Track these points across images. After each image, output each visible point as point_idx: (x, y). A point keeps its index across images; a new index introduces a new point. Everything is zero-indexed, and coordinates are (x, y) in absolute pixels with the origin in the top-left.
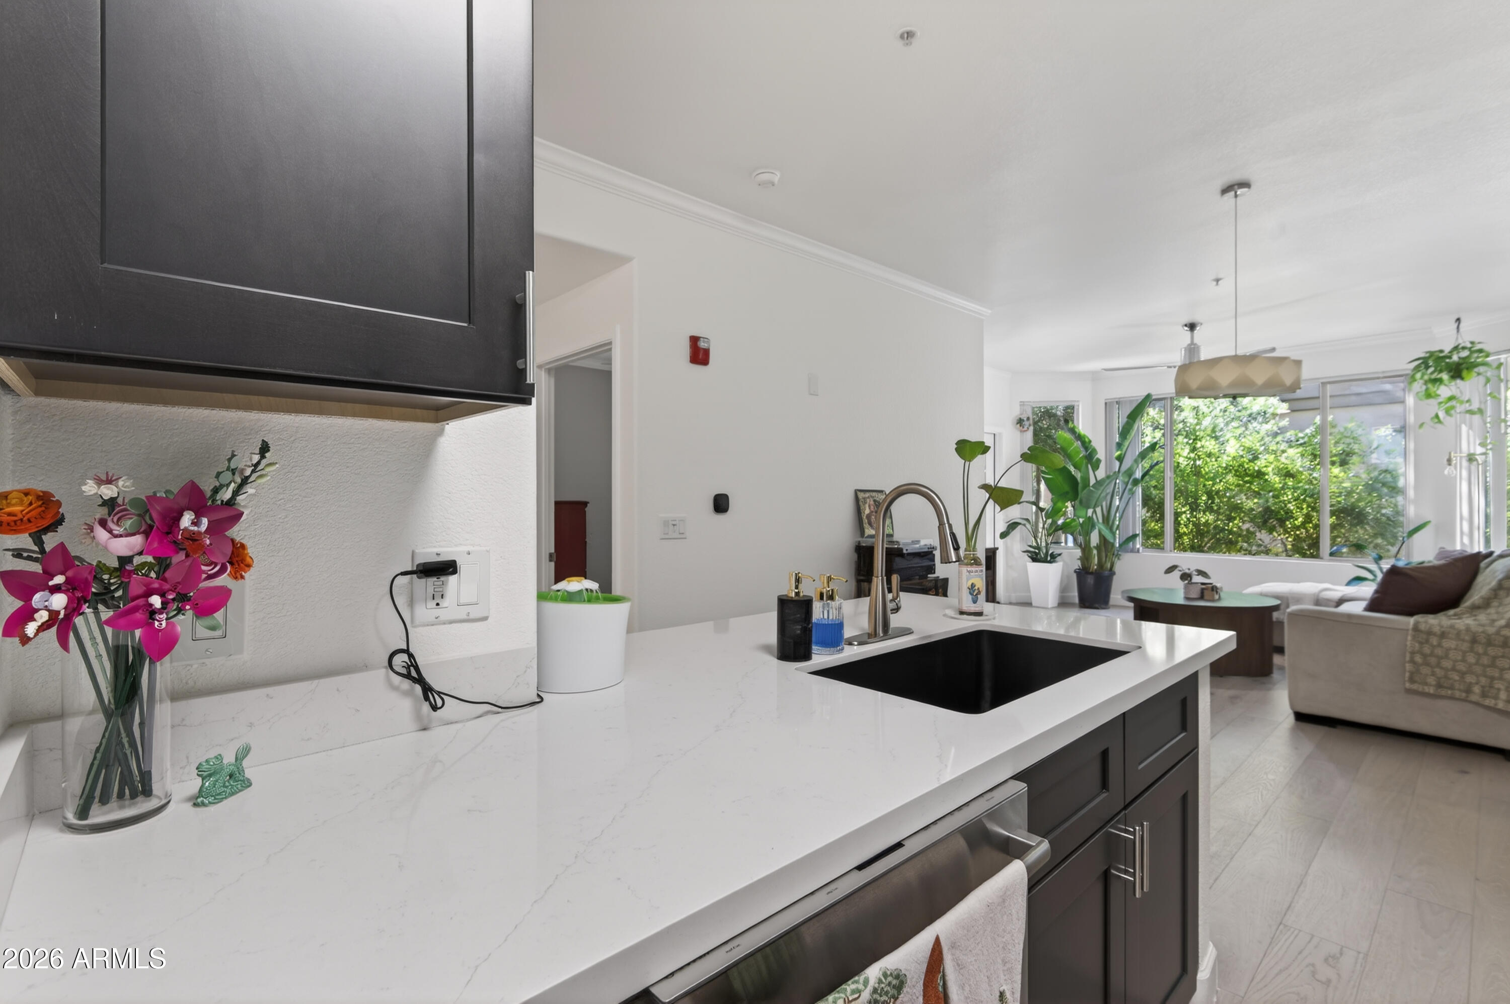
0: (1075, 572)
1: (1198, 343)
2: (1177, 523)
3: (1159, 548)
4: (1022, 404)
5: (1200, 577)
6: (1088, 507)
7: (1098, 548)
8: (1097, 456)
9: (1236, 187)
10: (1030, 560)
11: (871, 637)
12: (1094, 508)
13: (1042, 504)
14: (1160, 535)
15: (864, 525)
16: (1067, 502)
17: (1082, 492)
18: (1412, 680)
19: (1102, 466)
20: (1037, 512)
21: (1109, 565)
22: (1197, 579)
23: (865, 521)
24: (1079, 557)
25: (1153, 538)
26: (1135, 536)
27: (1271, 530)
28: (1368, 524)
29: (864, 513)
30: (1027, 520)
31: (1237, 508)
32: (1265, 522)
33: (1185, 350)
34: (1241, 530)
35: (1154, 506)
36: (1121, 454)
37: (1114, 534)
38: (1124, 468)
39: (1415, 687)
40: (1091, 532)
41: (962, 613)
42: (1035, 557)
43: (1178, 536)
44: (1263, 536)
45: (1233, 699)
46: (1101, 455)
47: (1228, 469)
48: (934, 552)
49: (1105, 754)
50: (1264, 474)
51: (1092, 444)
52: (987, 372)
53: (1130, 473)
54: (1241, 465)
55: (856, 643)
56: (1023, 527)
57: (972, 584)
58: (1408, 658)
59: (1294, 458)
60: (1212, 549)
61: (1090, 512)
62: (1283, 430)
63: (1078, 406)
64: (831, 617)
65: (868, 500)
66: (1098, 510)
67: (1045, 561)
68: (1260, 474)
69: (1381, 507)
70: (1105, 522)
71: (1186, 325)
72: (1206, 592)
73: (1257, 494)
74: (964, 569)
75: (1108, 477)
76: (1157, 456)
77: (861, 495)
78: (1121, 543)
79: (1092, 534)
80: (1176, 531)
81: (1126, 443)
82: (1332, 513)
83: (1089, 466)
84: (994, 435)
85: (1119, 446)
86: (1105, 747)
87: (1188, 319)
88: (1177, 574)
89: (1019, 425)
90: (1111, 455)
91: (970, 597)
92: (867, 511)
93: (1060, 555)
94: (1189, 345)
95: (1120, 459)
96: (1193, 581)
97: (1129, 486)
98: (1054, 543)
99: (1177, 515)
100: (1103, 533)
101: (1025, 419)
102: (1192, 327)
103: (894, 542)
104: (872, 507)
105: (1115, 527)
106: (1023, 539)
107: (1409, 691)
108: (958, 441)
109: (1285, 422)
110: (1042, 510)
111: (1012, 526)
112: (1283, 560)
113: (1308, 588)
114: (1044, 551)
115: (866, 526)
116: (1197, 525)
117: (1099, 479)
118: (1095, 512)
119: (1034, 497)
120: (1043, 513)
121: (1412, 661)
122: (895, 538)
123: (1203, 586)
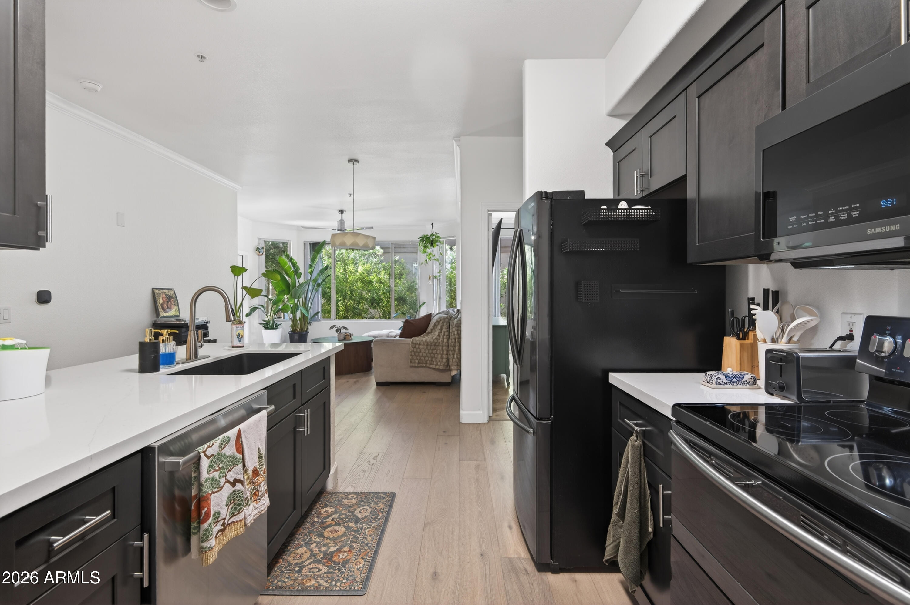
0: (289, 333)
1: (344, 220)
2: (338, 306)
3: (329, 317)
4: (259, 239)
5: (344, 330)
6: (295, 298)
7: (300, 319)
8: (300, 271)
9: (353, 161)
10: (264, 328)
11: (189, 359)
12: (298, 298)
13: (270, 297)
14: (329, 312)
15: (159, 310)
16: (285, 295)
17: (292, 289)
18: (411, 362)
19: (302, 276)
20: (267, 301)
21: (305, 329)
22: (343, 331)
23: (160, 307)
24: (290, 325)
25: (327, 313)
26: (318, 312)
27: (375, 308)
28: (408, 304)
29: (159, 303)
30: (262, 306)
31: (362, 298)
32: (372, 304)
33: (339, 222)
34: (363, 308)
35: (326, 296)
36: (311, 270)
37: (308, 312)
38: (313, 278)
39: (413, 365)
40: (297, 311)
41: (233, 347)
42: (266, 326)
43: (338, 312)
44: (372, 311)
45: (356, 382)
46: (302, 270)
47: (357, 280)
48: (208, 325)
49: (294, 385)
50: (373, 282)
51: (297, 264)
52: (239, 219)
53: (315, 281)
54: (364, 278)
55: (181, 363)
56: (260, 310)
57: (239, 333)
58: (410, 354)
59: (383, 276)
60: (352, 318)
61: (296, 300)
62: (382, 262)
63: (290, 243)
64: (167, 351)
65: (161, 294)
66: (301, 299)
67: (273, 329)
68: (370, 282)
69: (412, 297)
70: (304, 306)
71: (339, 211)
72: (346, 337)
73: (369, 291)
74: (234, 327)
75: (305, 282)
76: (328, 272)
77: (156, 292)
78: (312, 316)
79: (297, 313)
80: (337, 309)
81: (314, 265)
82: (396, 300)
83: (296, 276)
84: (242, 256)
85: (311, 266)
86: (294, 383)
87: (340, 208)
88: (335, 329)
89: (257, 251)
90: (307, 270)
91: (238, 339)
92: (161, 301)
93: (280, 324)
94: (340, 220)
95: (311, 273)
96: (342, 332)
97: (315, 287)
98: (278, 318)
99: (337, 301)
100: (303, 311)
101: (261, 248)
102: (342, 212)
103: (181, 319)
104: (164, 299)
105: (309, 308)
106: (259, 317)
107: (411, 367)
108: (231, 266)
109: (382, 258)
110: (271, 300)
111: (253, 309)
112: (379, 321)
113: (384, 332)
114: (272, 323)
115: (160, 310)
116: (346, 306)
117: (300, 283)
118: (299, 301)
119: (266, 292)
120: (271, 302)
121: (411, 355)
122: (181, 317)
123: (346, 334)
